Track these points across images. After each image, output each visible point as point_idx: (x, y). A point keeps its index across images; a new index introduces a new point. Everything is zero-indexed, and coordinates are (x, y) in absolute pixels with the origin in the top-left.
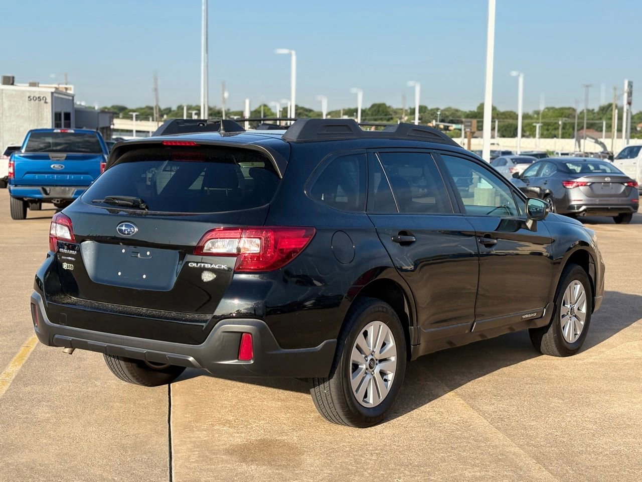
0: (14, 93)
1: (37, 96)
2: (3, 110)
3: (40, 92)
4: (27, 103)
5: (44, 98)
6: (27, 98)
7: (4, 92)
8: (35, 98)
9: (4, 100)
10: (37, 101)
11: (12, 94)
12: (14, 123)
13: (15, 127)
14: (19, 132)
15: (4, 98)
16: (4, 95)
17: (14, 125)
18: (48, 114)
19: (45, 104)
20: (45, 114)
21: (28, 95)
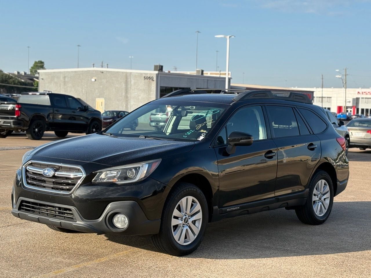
0: (137, 74)
1: (149, 76)
2: (131, 85)
3: (150, 74)
4: (143, 81)
5: (152, 78)
6: (143, 78)
7: (132, 74)
8: (147, 78)
9: (132, 79)
10: (148, 80)
11: (136, 75)
12: (136, 94)
13: (137, 96)
14: (139, 99)
15: (132, 78)
16: (132, 76)
17: (136, 95)
18: (154, 87)
19: (152, 82)
20: (152, 88)
21: (144, 75)
